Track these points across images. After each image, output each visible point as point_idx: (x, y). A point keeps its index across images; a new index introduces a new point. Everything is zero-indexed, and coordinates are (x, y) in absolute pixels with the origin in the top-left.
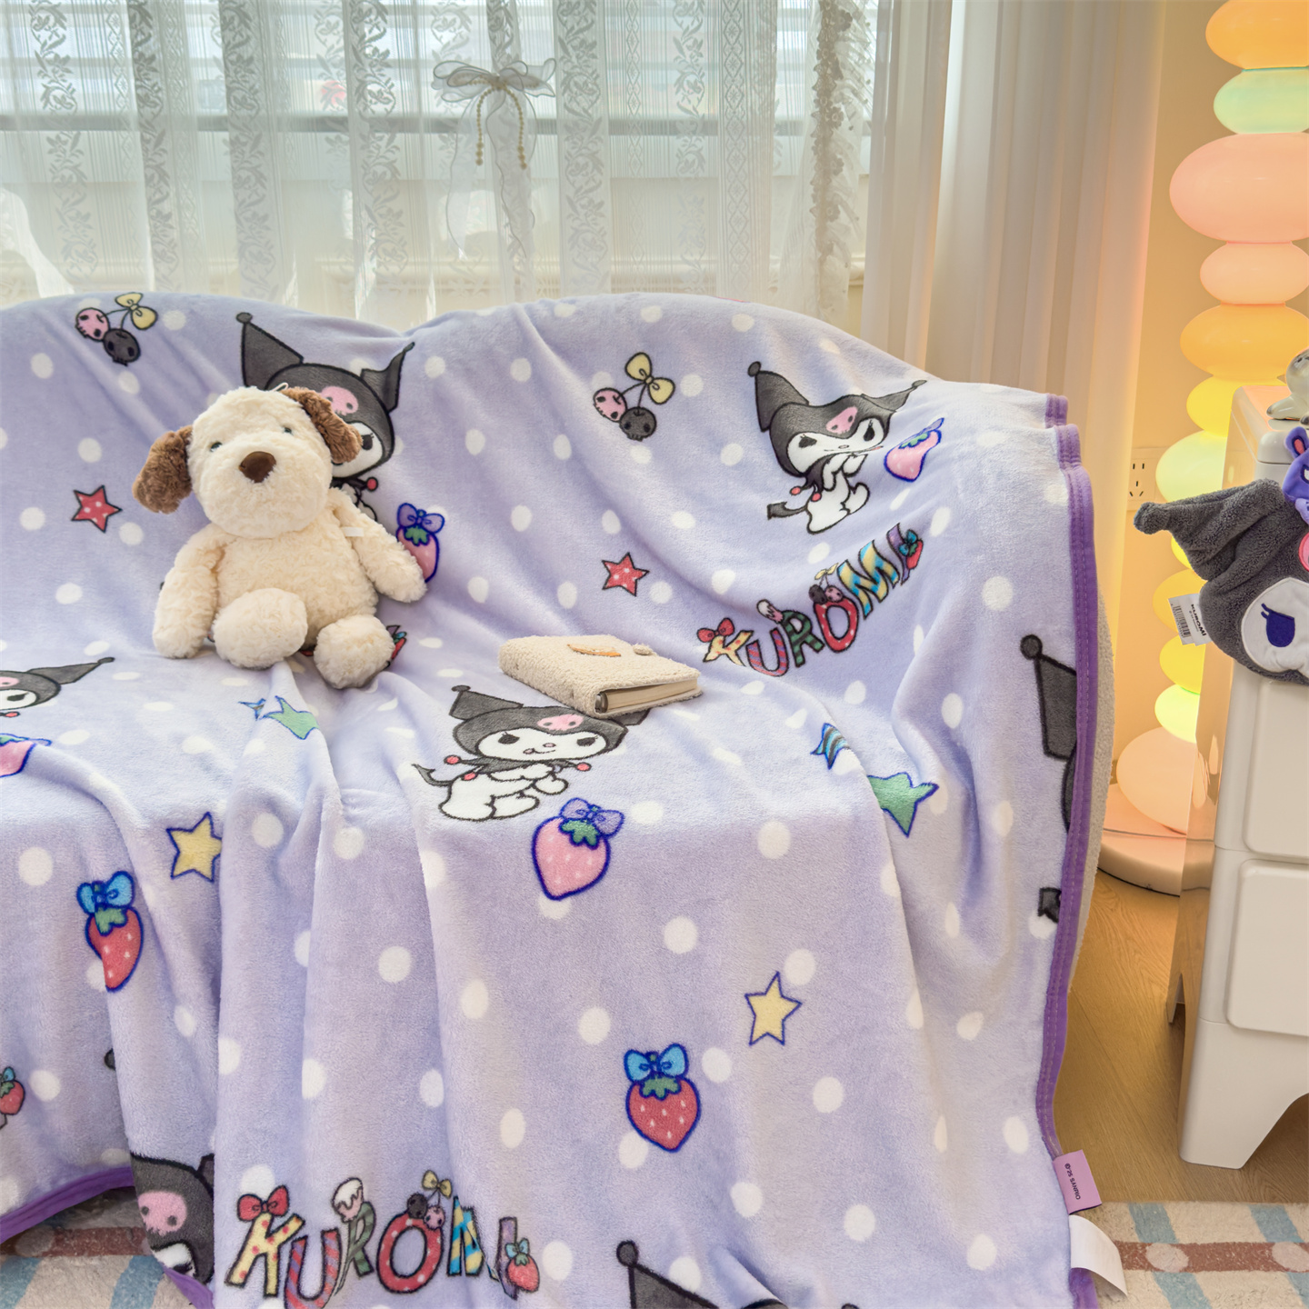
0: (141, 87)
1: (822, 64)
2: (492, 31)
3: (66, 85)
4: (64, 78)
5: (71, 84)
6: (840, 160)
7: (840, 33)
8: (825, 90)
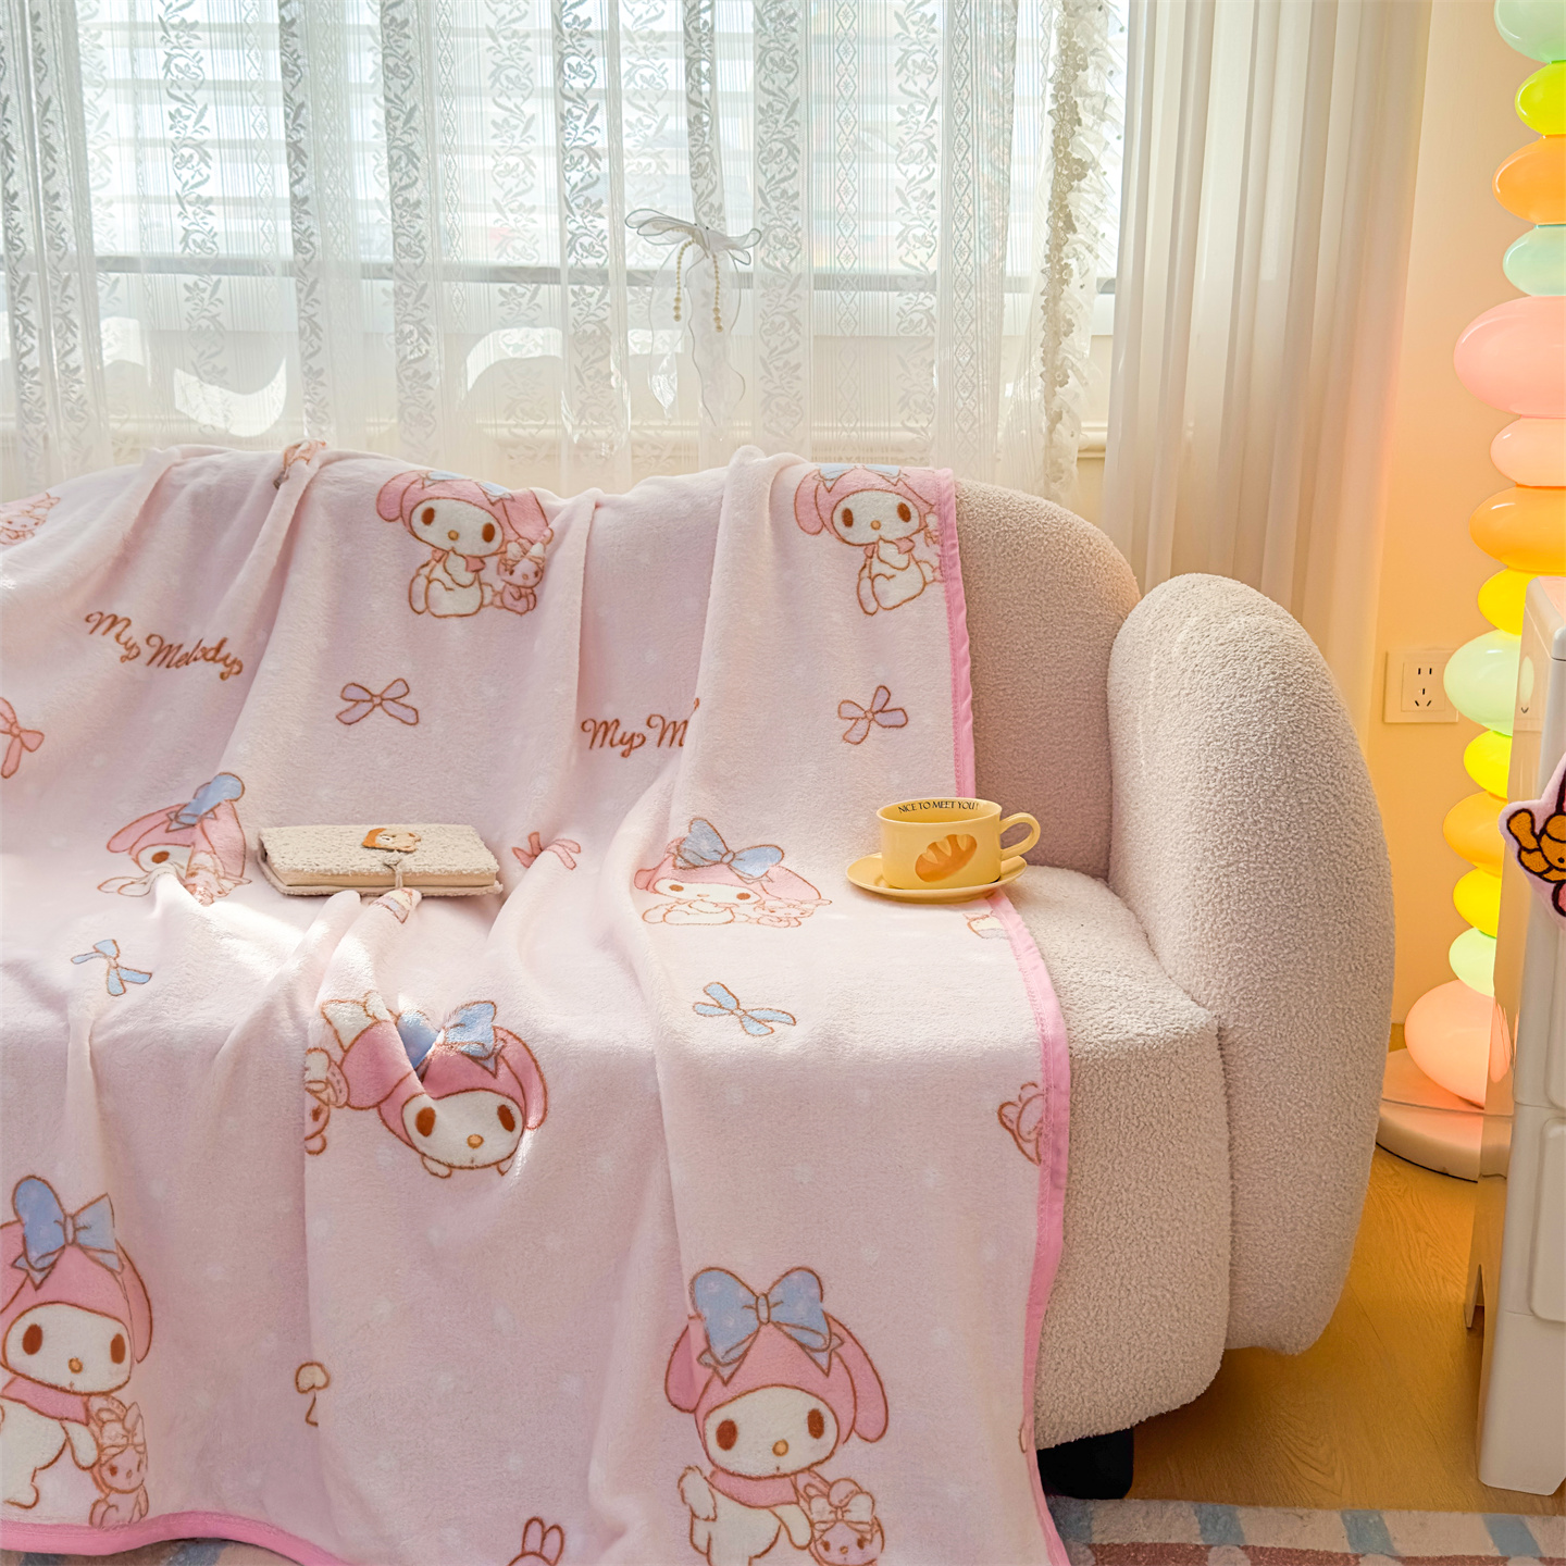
0: (296, 232)
1: (1053, 217)
2: (695, 179)
3: (207, 228)
4: (205, 220)
5: (212, 227)
6: (1070, 320)
7: (1075, 183)
8: (1056, 245)
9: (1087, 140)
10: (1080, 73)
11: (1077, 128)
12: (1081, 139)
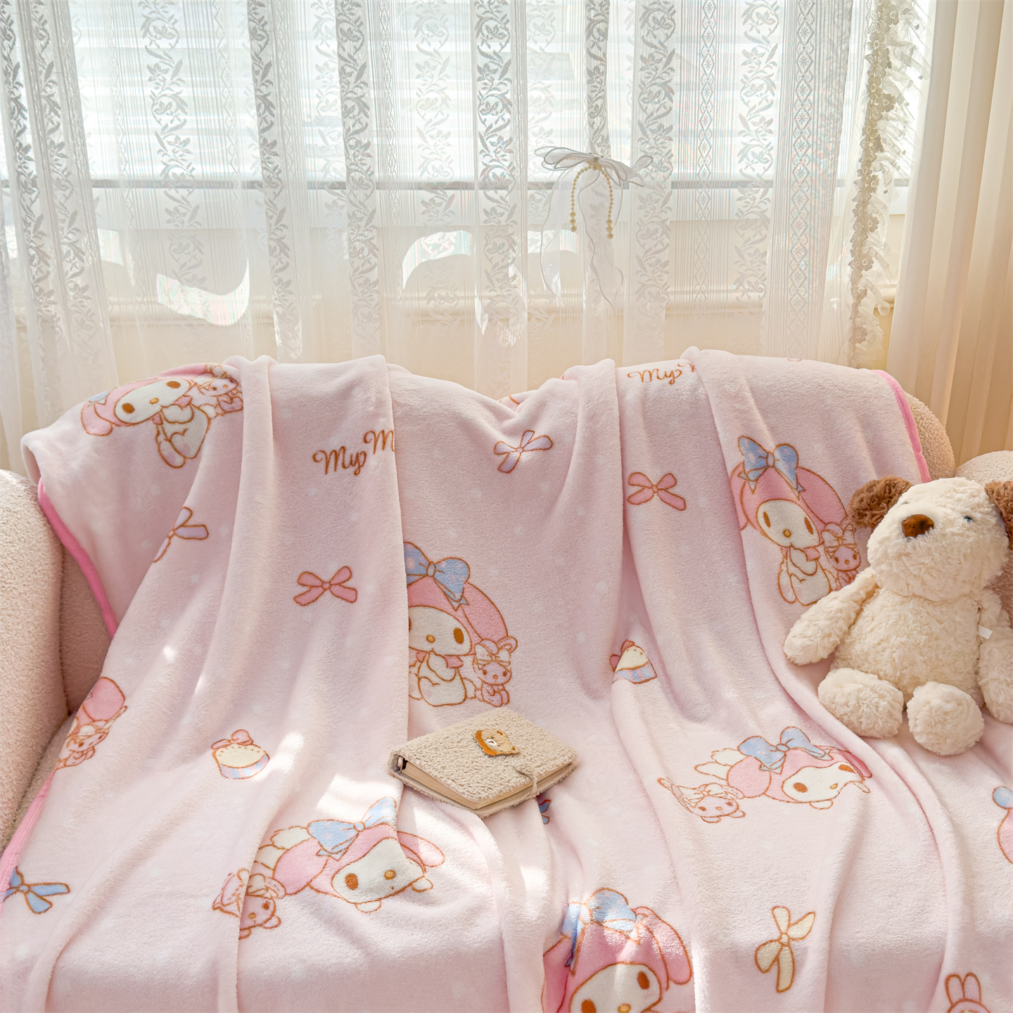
0: (266, 168)
1: (866, 140)
3: (186, 163)
4: (184, 157)
5: (191, 164)
6: (876, 218)
7: (884, 113)
8: (867, 161)
9: (895, 79)
10: (892, 26)
11: (887, 70)
12: (890, 77)
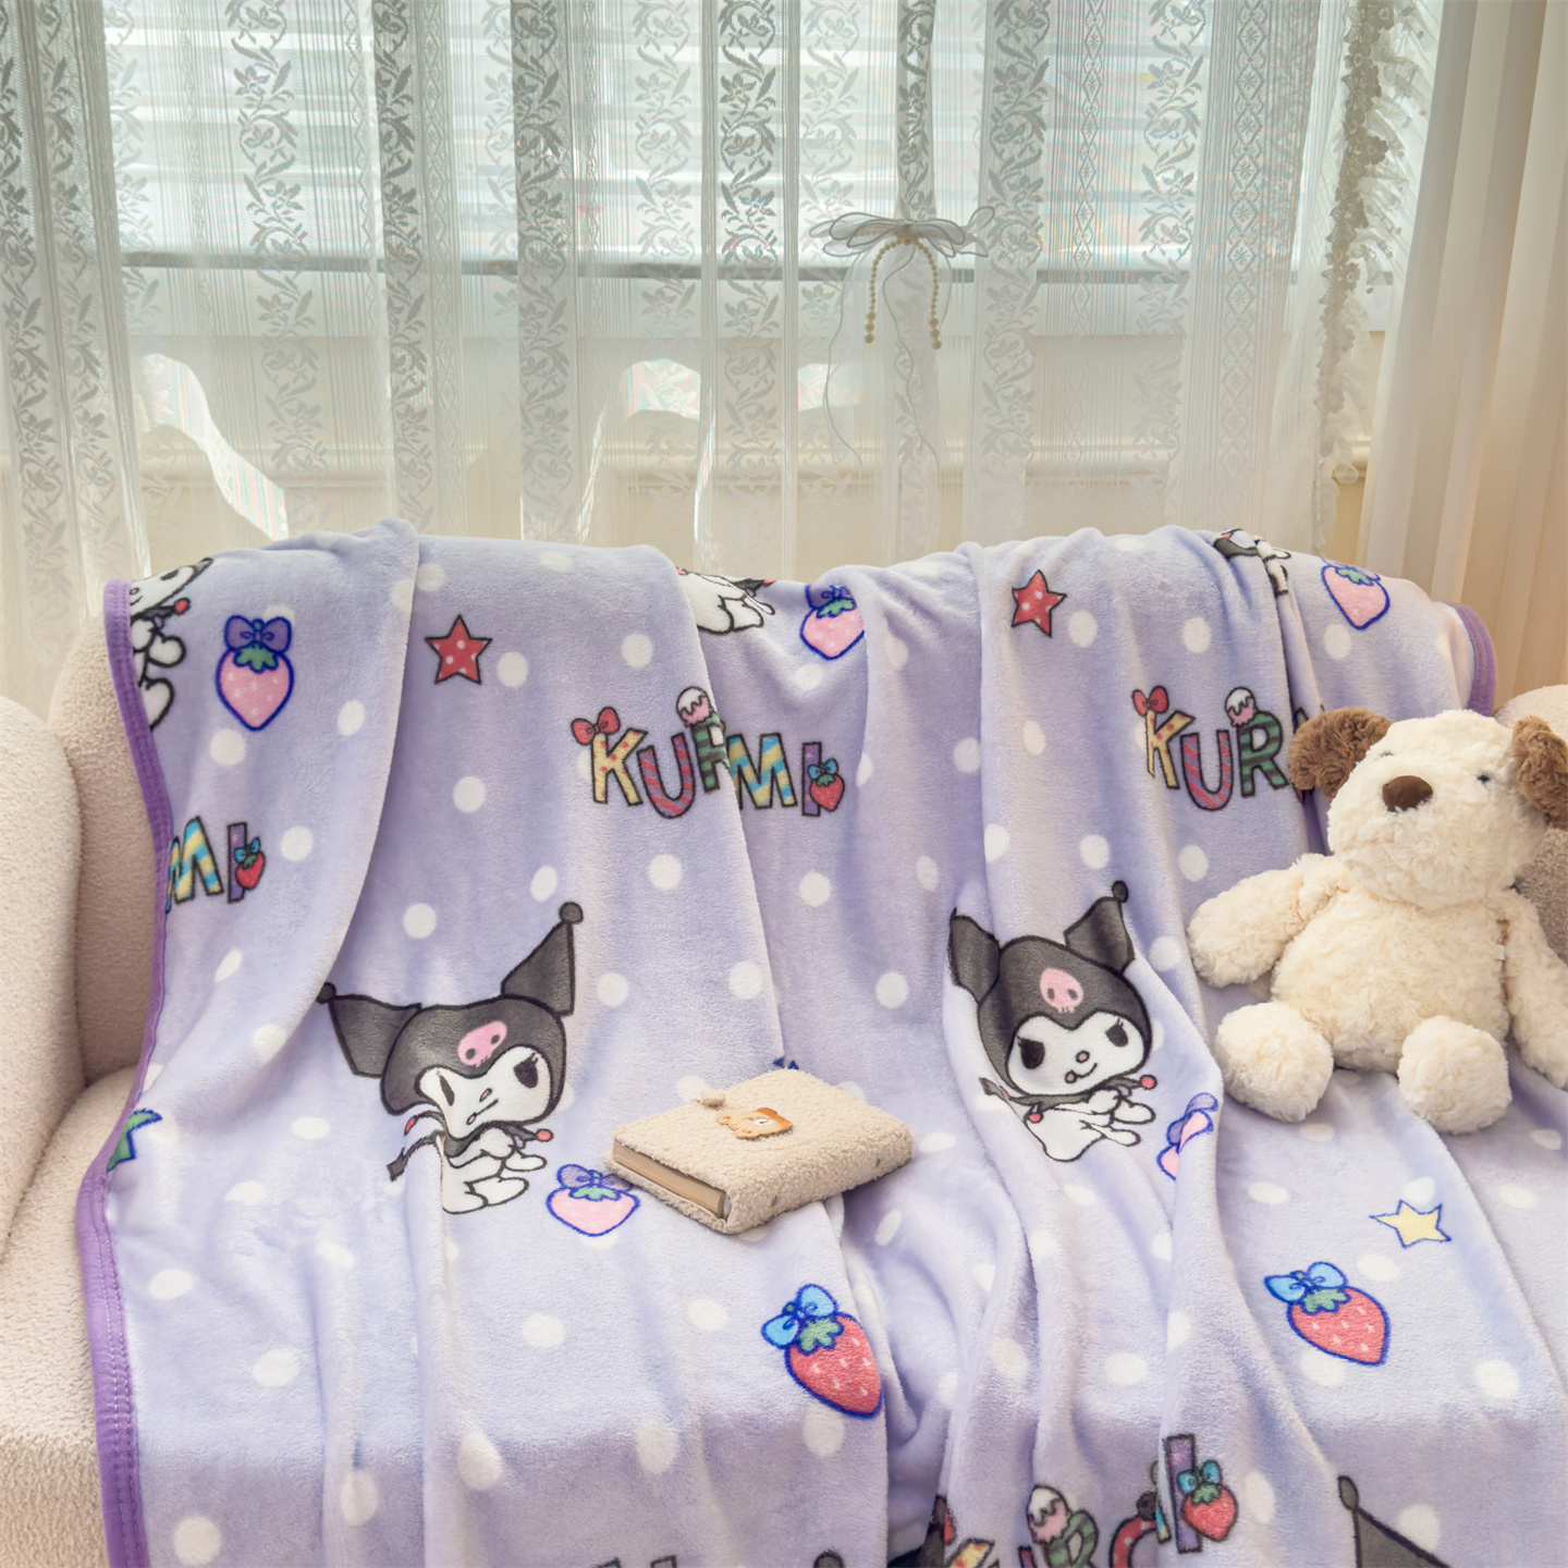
0: (394, 233)
1: (1340, 207)
2: (905, 163)
3: (293, 225)
4: (290, 215)
5: (300, 226)
6: (1350, 331)
7: (1369, 167)
8: (1342, 241)
9: (1386, 115)
10: (1382, 31)
11: (1374, 100)
12: (1377, 111)
